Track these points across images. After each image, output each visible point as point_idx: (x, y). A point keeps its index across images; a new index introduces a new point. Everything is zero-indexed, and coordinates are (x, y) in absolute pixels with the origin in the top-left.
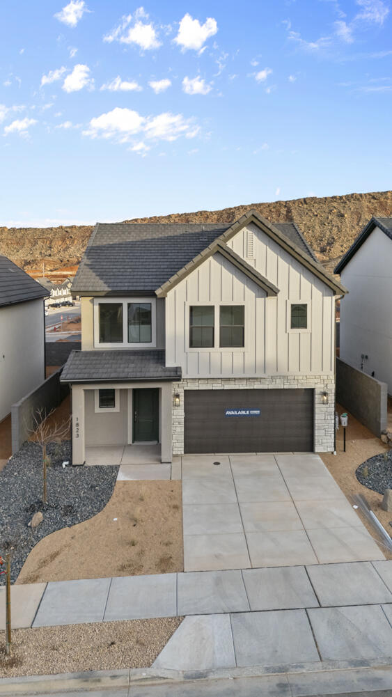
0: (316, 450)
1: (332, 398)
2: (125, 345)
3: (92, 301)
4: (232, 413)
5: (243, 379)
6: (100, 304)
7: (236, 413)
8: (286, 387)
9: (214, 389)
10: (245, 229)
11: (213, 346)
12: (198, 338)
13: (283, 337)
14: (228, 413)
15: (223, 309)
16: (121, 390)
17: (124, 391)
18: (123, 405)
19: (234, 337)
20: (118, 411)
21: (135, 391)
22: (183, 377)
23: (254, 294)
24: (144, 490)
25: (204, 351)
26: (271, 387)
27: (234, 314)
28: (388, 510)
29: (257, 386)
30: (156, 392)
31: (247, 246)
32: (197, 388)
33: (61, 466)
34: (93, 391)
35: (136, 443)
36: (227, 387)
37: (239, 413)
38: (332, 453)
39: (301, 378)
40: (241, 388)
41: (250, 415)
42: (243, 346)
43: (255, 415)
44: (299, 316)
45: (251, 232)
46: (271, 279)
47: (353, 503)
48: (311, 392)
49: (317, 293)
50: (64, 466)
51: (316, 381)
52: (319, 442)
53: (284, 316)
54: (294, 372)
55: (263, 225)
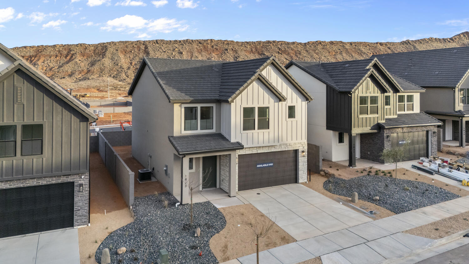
0: (300, 182)
1: (306, 154)
2: (199, 131)
3: (181, 106)
4: (260, 166)
5: (267, 146)
6: (185, 107)
7: (262, 166)
8: (286, 150)
11: (254, 129)
13: (284, 123)
14: (258, 166)
16: (196, 158)
17: (198, 159)
18: (197, 167)
20: (195, 171)
21: (204, 158)
23: (273, 101)
25: (250, 132)
26: (279, 150)
29: (273, 150)
32: (244, 153)
33: (175, 206)
36: (259, 152)
37: (263, 165)
38: (306, 182)
39: (293, 144)
41: (268, 166)
42: (269, 129)
43: (271, 166)
44: (291, 112)
45: (270, 68)
48: (296, 152)
49: (299, 100)
51: (300, 145)
52: (301, 177)
53: (285, 112)
54: (289, 141)
55: (278, 64)
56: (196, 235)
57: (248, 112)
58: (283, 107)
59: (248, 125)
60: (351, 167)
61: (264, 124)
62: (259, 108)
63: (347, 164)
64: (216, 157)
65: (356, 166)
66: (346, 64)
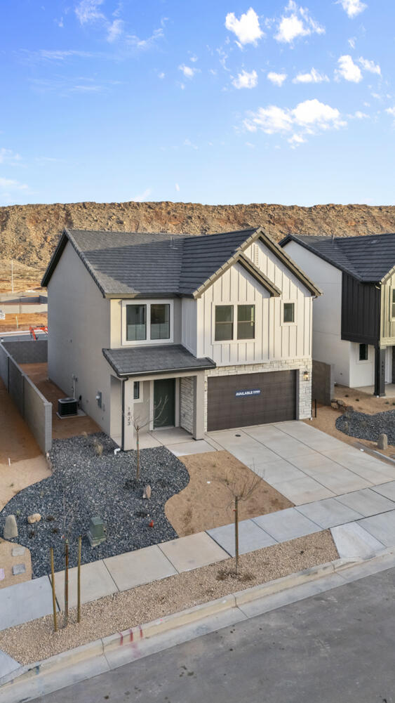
0: (300, 418)
1: (310, 376)
2: (149, 342)
3: (121, 303)
4: (240, 394)
5: (251, 365)
6: (127, 306)
7: (243, 394)
8: (280, 370)
9: (229, 375)
11: (232, 339)
13: (278, 329)
14: (237, 394)
16: (144, 382)
17: (146, 383)
18: (146, 396)
20: (140, 401)
21: (156, 382)
22: (217, 366)
23: (261, 296)
25: (225, 343)
26: (270, 370)
28: (385, 449)
29: (260, 370)
31: (255, 254)
32: (217, 375)
35: (156, 429)
36: (239, 373)
37: (246, 393)
38: (310, 418)
39: (290, 361)
41: (253, 395)
42: (254, 338)
43: (256, 394)
44: (289, 312)
45: (258, 245)
47: (358, 448)
48: (295, 373)
49: (301, 294)
50: (115, 453)
51: (300, 363)
52: (301, 411)
53: (279, 312)
54: (285, 357)
55: (268, 239)
56: (144, 497)
57: (223, 313)
58: (277, 304)
59: (223, 333)
60: (378, 397)
61: (248, 331)
62: (239, 306)
63: (372, 391)
64: (174, 380)
65: (384, 395)
66: (372, 240)
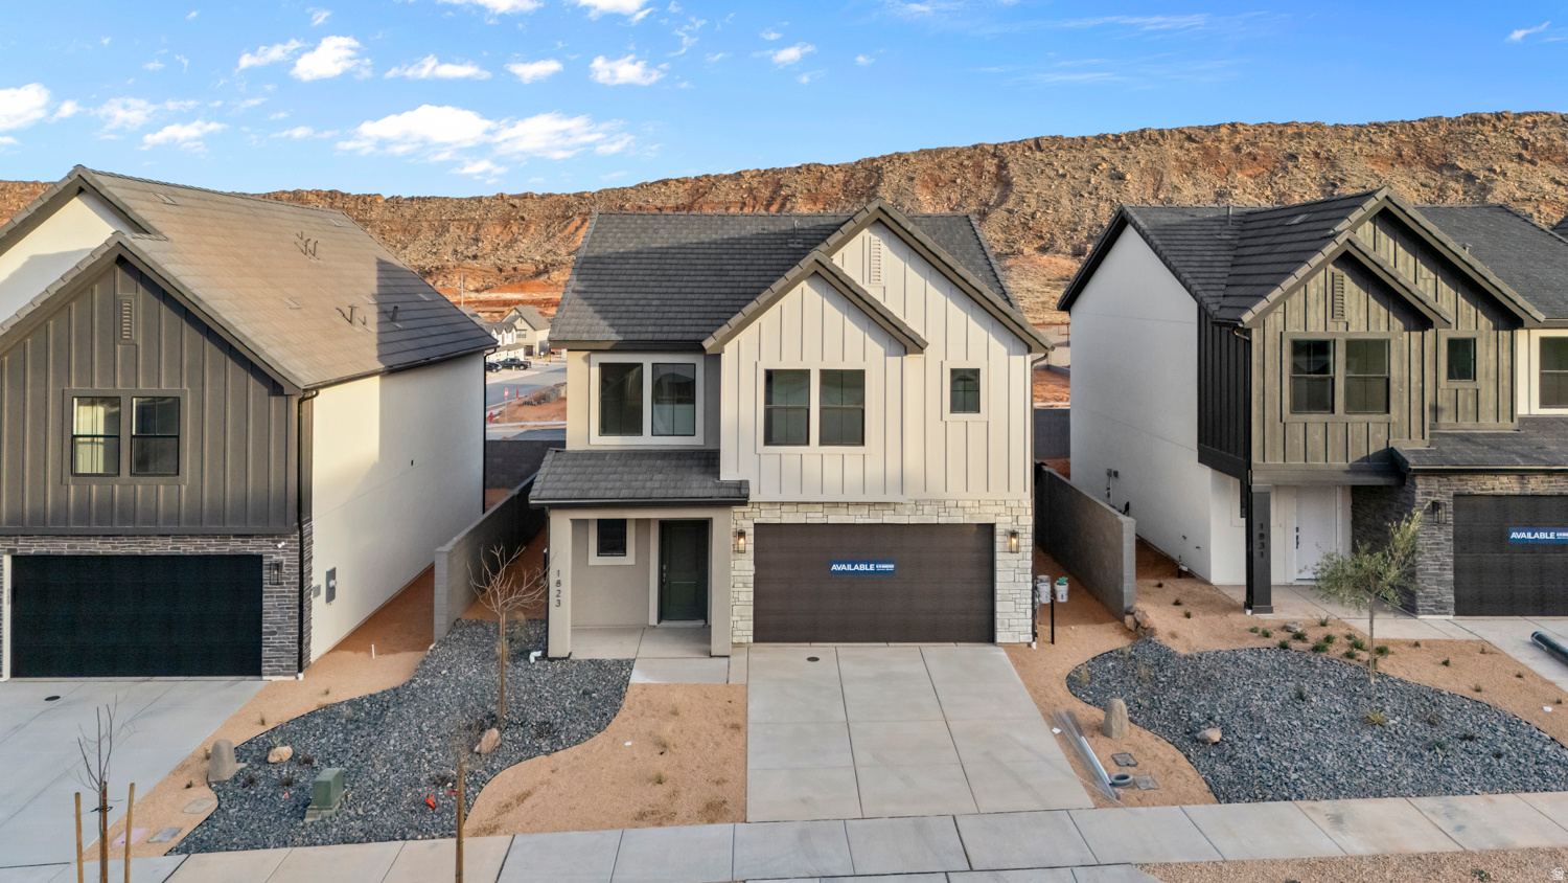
0: (999, 639)
1: (1027, 541)
2: (646, 440)
3: (587, 360)
4: (843, 567)
6: (601, 365)
7: (849, 567)
9: (809, 521)
10: (866, 232)
11: (808, 443)
12: (782, 427)
13: (935, 427)
14: (835, 567)
15: (824, 374)
16: (637, 520)
17: (643, 524)
18: (642, 553)
19: (847, 428)
20: (633, 563)
21: (665, 526)
22: (751, 499)
24: (678, 697)
25: (790, 452)
27: (846, 385)
28: (1114, 737)
30: (704, 526)
31: (869, 262)
32: (778, 521)
33: (528, 659)
34: (586, 521)
35: (664, 624)
37: (856, 567)
38: (1029, 645)
39: (969, 504)
40: (860, 521)
41: (876, 572)
42: (863, 444)
43: (885, 572)
44: (965, 389)
45: (877, 238)
46: (914, 324)
47: (1052, 724)
49: (999, 348)
50: (532, 660)
52: (1003, 624)
56: (477, 749)
57: (781, 384)
60: (1249, 612)
66: (1296, 215)
